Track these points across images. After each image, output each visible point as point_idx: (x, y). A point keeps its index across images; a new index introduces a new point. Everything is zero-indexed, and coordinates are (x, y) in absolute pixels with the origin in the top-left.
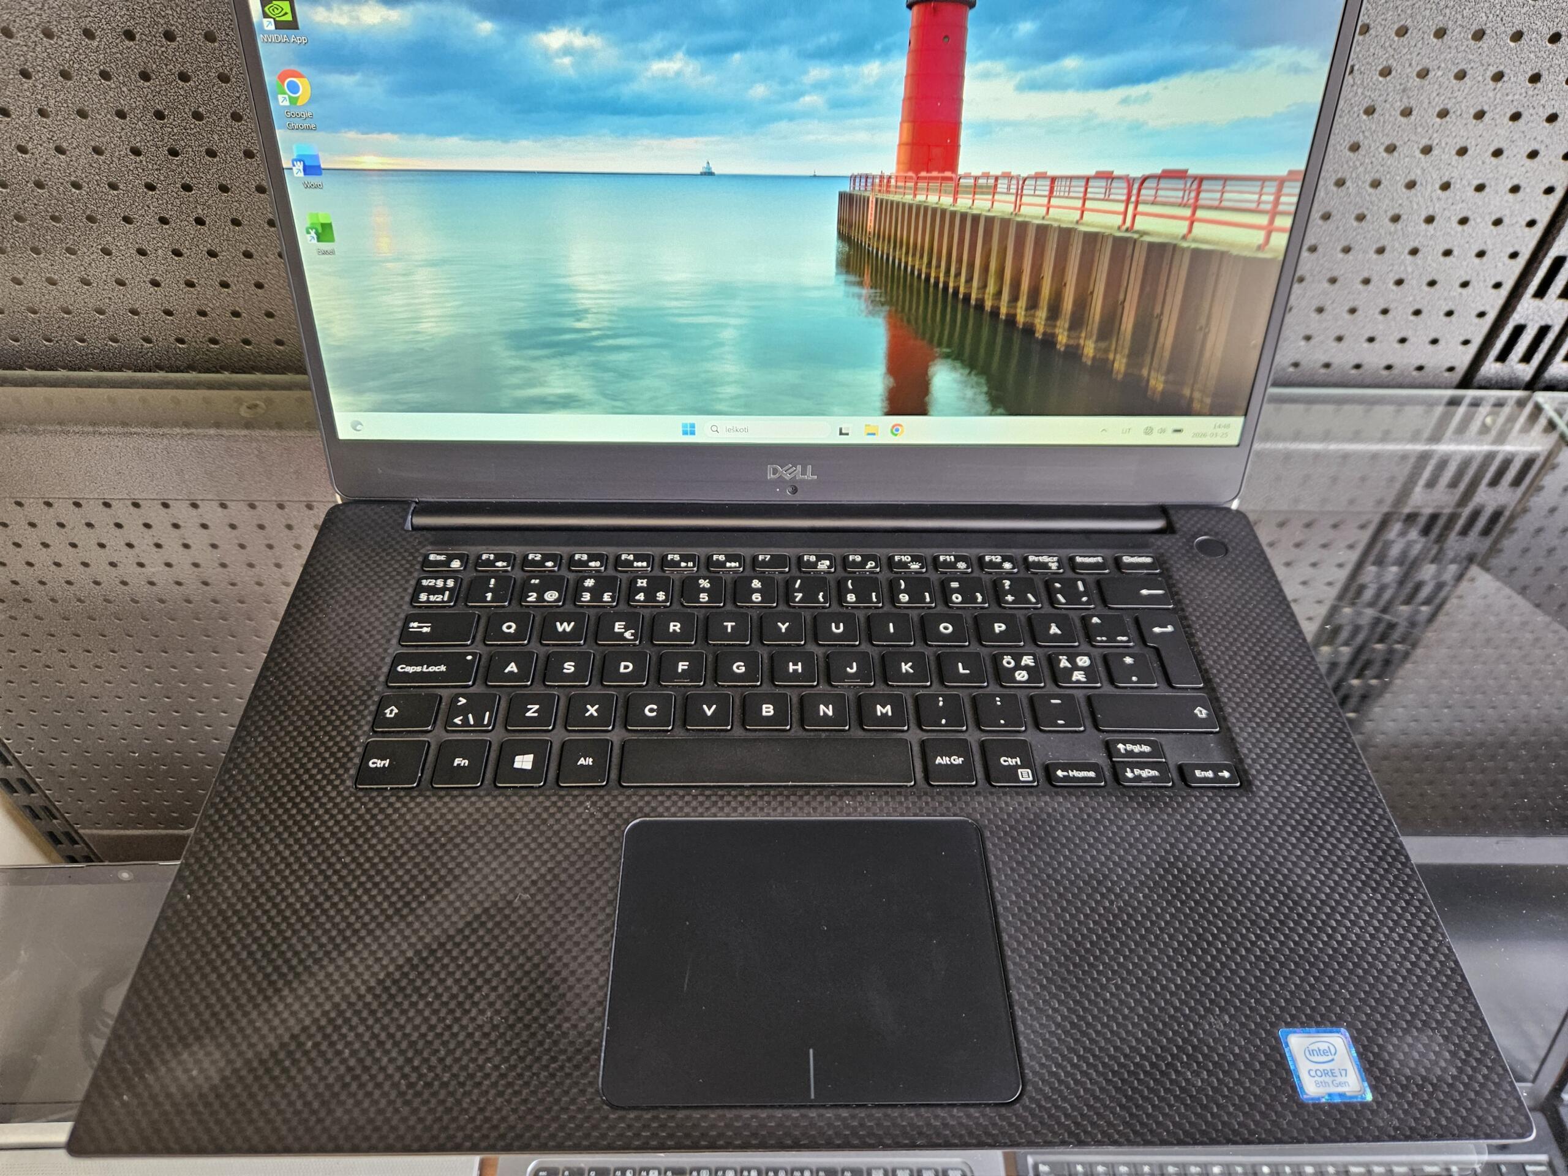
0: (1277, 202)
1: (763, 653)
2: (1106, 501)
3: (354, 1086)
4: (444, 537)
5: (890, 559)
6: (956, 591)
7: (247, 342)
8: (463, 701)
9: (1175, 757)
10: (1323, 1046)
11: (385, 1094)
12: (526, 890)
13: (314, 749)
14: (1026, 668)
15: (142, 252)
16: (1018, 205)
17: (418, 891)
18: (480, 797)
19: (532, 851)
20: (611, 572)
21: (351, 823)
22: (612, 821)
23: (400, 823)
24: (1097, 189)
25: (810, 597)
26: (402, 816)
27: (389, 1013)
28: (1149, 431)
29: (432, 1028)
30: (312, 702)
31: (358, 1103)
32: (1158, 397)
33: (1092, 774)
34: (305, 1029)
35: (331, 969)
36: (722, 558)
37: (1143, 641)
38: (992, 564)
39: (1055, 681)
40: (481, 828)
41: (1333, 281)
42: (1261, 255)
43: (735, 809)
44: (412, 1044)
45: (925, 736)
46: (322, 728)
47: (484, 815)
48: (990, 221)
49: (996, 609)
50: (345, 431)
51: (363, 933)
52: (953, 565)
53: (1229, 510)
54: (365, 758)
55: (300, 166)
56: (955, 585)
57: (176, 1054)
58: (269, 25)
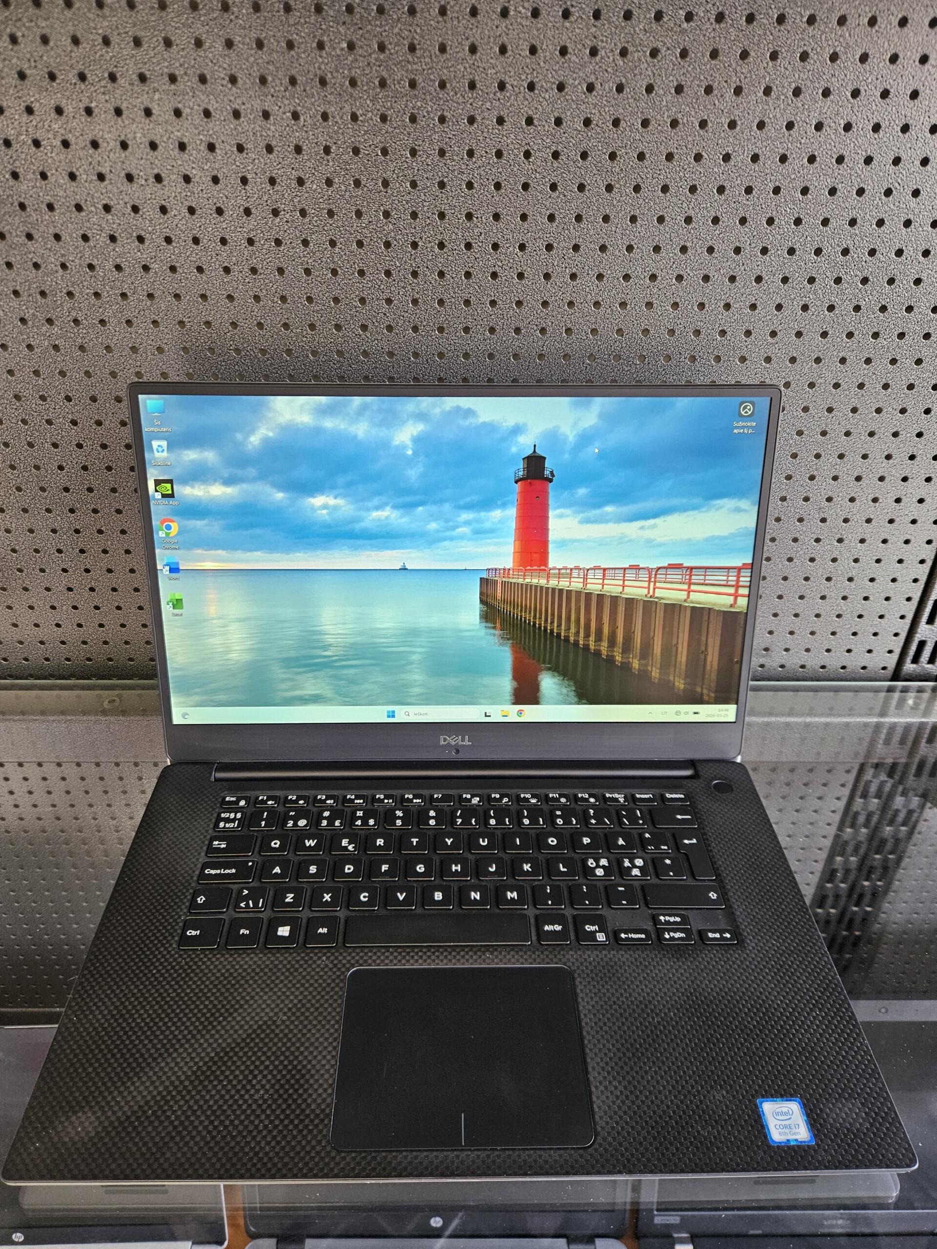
0: (738, 581)
1: (436, 859)
2: (656, 757)
3: (178, 1139)
4: (235, 785)
5: (518, 796)
6: (559, 816)
7: (110, 659)
8: (246, 892)
9: (697, 925)
10: (785, 1110)
11: (196, 1143)
12: (285, 1014)
13: (153, 924)
14: (603, 867)
15: (53, 608)
16: (585, 583)
17: (217, 1015)
18: (256, 955)
19: (289, 989)
20: (340, 807)
21: (176, 971)
22: (339, 969)
23: (206, 971)
24: (630, 575)
25: (467, 821)
26: (207, 967)
27: (199, 1092)
28: (678, 713)
29: (226, 1102)
30: (151, 894)
31: (180, 1149)
32: (681, 693)
33: (643, 936)
34: (147, 1102)
35: (163, 1064)
36: (411, 796)
37: (678, 849)
38: (583, 799)
39: (621, 876)
40: (257, 974)
41: (796, 615)
42: (732, 610)
43: (417, 961)
44: (214, 1112)
45: (538, 912)
46: (158, 911)
47: (259, 966)
48: (569, 592)
49: (585, 829)
50: (177, 719)
51: (183, 1041)
52: (557, 800)
53: (735, 763)
54: (184, 930)
55: (167, 568)
56: (558, 813)
57: (68, 1118)
58: (158, 496)
